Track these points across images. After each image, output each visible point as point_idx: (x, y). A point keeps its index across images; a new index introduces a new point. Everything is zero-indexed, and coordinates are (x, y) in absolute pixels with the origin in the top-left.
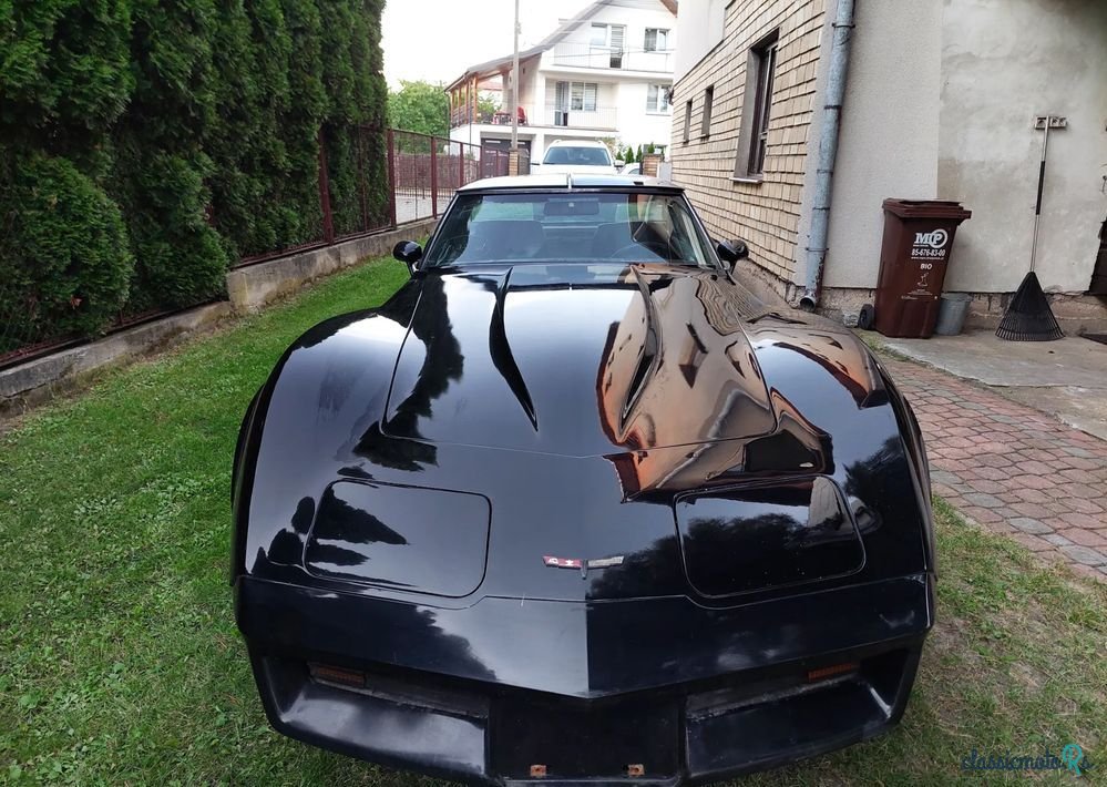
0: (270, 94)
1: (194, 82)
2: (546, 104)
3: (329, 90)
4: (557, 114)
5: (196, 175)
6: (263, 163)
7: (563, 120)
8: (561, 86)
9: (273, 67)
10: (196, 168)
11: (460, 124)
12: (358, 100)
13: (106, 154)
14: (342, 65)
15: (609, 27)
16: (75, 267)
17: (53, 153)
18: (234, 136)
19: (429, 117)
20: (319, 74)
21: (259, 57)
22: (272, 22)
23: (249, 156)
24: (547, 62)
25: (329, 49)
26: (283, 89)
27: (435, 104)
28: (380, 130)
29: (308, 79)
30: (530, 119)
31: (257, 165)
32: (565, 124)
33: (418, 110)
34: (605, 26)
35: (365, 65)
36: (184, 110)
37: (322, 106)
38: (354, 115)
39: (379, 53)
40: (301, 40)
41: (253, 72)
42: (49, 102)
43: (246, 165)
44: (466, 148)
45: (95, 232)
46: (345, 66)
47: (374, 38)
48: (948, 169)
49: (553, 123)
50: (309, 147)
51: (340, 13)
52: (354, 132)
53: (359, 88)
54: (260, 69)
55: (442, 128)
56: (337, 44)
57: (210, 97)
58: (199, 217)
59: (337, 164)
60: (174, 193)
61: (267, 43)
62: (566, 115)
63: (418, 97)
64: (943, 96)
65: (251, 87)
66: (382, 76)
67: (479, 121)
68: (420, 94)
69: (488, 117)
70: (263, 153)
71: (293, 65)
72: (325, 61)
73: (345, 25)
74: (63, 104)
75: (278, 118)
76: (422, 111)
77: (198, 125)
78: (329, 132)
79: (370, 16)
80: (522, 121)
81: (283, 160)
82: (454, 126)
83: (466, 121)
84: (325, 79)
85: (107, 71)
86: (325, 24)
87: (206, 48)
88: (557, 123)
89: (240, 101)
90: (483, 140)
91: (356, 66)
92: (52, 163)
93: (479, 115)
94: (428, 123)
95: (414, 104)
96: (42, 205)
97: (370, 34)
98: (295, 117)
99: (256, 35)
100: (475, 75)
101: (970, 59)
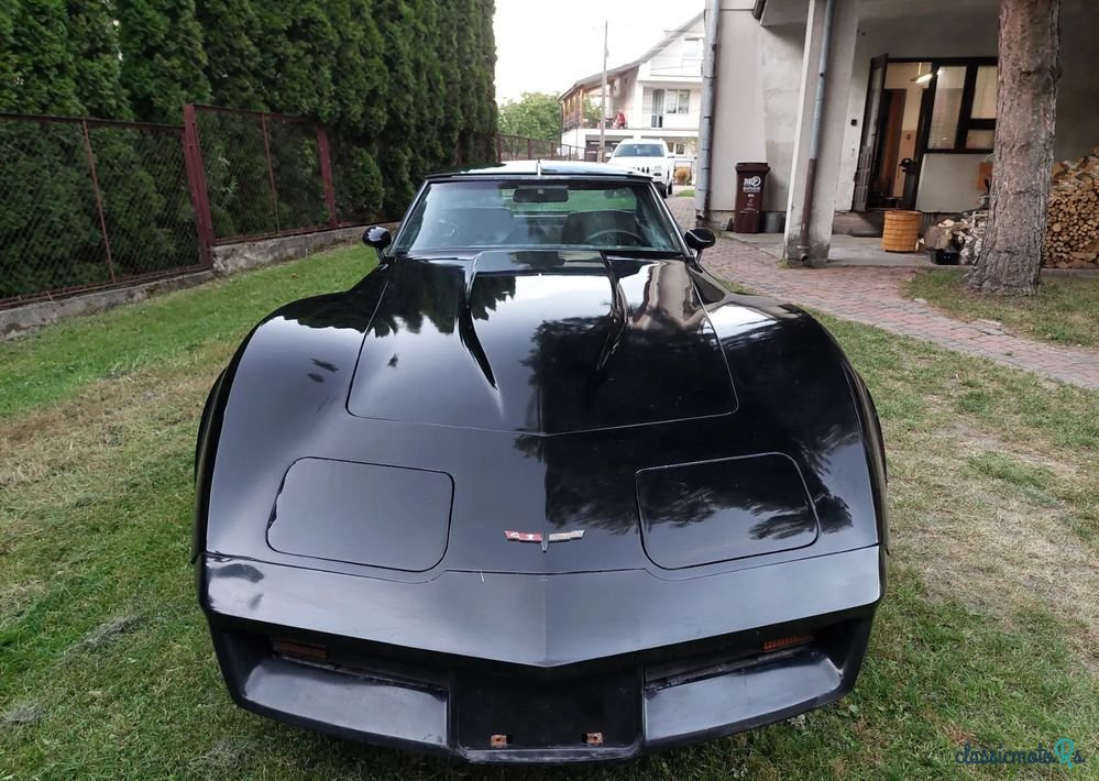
0: (436, 117)
1: (406, 115)
2: (644, 109)
3: (464, 113)
4: (654, 117)
5: (406, 158)
6: (430, 153)
7: (659, 122)
8: (657, 94)
9: (437, 105)
10: (406, 154)
11: (570, 128)
12: (479, 117)
13: (374, 146)
14: (471, 99)
15: (701, 41)
16: (366, 192)
17: (359, 147)
18: (419, 140)
19: (543, 124)
20: (459, 105)
21: (431, 99)
22: (438, 82)
23: (424, 150)
24: (644, 74)
25: (465, 90)
26: (441, 115)
27: (551, 112)
28: (493, 135)
29: (454, 108)
30: (630, 122)
31: (428, 154)
32: (661, 126)
33: (534, 118)
34: (697, 39)
35: (484, 97)
36: (401, 127)
37: (460, 123)
38: (477, 126)
39: (493, 88)
40: (450, 87)
41: (428, 107)
42: (362, 126)
43: (423, 154)
44: (573, 150)
45: (372, 178)
46: (474, 100)
47: (490, 80)
48: (771, 147)
49: (649, 125)
50: (453, 146)
51: (471, 69)
52: (477, 137)
53: (480, 111)
54: (431, 106)
55: (555, 133)
56: (469, 87)
57: (413, 121)
58: (406, 177)
59: (467, 155)
60: (397, 164)
61: (435, 94)
62: (661, 118)
63: (534, 107)
64: (766, 109)
65: (428, 114)
66: (494, 102)
67: (585, 126)
68: (537, 104)
69: (594, 123)
70: (430, 148)
71: (446, 101)
72: (462, 97)
73: (474, 76)
74: (366, 127)
75: (438, 130)
76: (538, 119)
77: (406, 134)
78: (464, 136)
79: (489, 67)
80: (623, 125)
81: (440, 152)
82: (566, 130)
83: (575, 126)
84: (462, 107)
85: (381, 113)
86: (463, 77)
87: (411, 99)
88: (654, 126)
89: (423, 122)
90: (588, 142)
91: (479, 98)
92: (360, 150)
93: (587, 120)
94: (542, 129)
95: (531, 113)
96: (356, 167)
97: (488, 77)
98: (447, 128)
99: (431, 89)
100: (582, 86)
101: (778, 91)
